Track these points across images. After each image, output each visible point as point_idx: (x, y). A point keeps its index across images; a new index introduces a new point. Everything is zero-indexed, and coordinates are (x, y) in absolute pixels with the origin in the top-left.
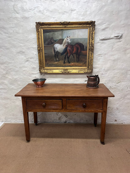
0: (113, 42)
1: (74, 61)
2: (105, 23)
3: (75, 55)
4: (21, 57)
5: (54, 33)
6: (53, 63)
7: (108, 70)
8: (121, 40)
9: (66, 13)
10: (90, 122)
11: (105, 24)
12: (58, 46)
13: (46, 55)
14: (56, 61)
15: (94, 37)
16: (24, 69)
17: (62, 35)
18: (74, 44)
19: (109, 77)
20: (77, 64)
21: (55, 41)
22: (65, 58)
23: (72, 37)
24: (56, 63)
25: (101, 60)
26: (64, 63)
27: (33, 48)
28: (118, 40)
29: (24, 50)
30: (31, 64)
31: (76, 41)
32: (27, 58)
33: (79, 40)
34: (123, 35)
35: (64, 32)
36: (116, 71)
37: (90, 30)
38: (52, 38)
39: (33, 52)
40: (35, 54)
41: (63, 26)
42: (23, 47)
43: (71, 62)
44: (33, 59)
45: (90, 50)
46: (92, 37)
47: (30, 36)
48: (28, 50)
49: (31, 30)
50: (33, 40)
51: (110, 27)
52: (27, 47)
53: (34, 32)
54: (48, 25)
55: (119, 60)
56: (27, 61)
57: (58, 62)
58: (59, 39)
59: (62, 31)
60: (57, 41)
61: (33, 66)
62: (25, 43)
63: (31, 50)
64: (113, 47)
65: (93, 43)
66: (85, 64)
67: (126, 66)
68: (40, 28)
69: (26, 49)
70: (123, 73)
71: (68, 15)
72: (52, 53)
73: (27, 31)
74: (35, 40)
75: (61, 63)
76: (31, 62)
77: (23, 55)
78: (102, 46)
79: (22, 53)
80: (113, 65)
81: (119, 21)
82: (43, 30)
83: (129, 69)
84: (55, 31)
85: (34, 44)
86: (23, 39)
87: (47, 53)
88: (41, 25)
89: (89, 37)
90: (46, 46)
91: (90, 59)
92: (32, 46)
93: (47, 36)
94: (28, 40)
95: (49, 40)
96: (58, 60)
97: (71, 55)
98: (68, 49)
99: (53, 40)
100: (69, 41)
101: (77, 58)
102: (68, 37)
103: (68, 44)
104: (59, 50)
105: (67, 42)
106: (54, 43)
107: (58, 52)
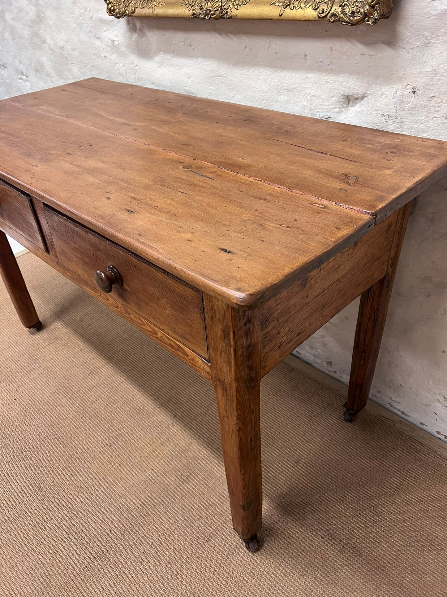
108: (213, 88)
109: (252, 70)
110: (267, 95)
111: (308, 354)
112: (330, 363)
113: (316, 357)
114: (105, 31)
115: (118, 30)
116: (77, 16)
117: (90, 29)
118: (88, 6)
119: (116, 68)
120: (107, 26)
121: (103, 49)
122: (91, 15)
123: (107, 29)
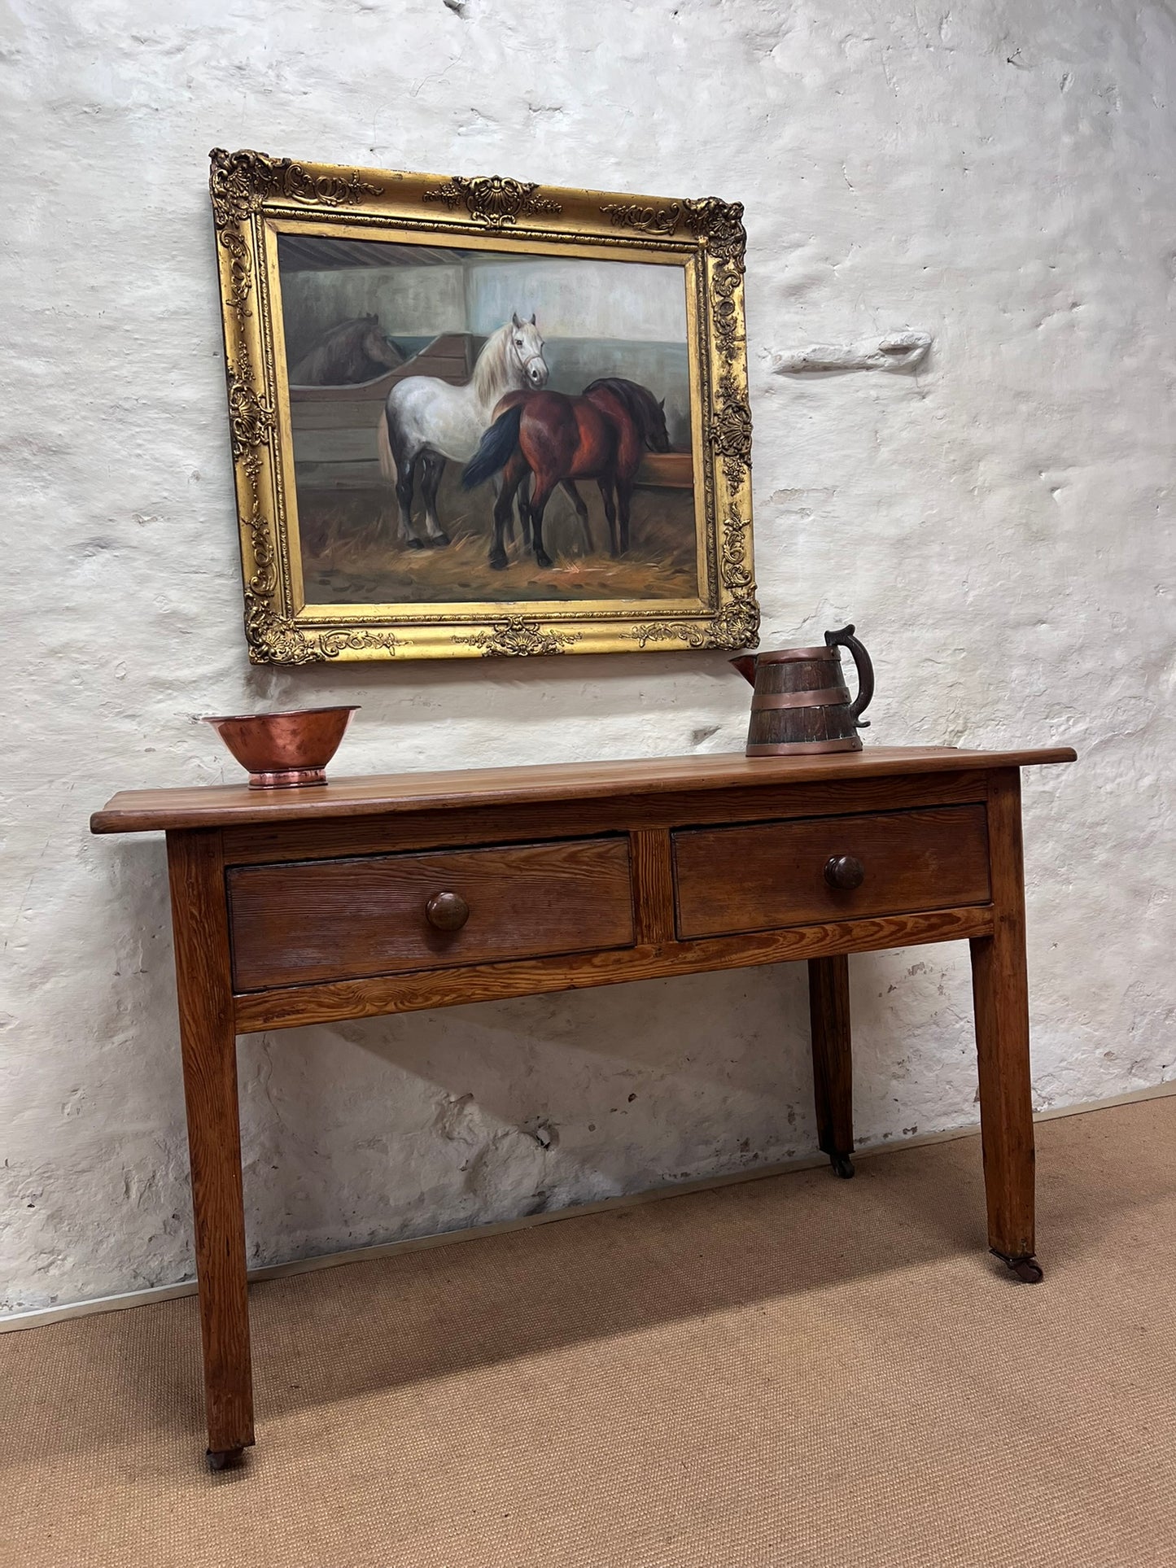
0: (873, 393)
1: (589, 549)
2: (798, 245)
3: (589, 489)
4: (22, 500)
5: (386, 279)
6: (390, 568)
8: (925, 380)
9: (481, 122)
10: (775, 1153)
11: (799, 252)
12: (431, 398)
13: (313, 480)
14: (420, 544)
15: (740, 332)
16: (61, 632)
17: (464, 297)
18: (574, 392)
20: (613, 571)
21: (403, 350)
22: (503, 514)
23: (554, 326)
24: (420, 558)
25: (801, 539)
26: (499, 560)
27: (164, 406)
28: (907, 381)
29: (59, 429)
30: (143, 580)
31: (591, 366)
32: (94, 518)
33: (618, 355)
34: (936, 346)
35: (480, 271)
36: (928, 635)
37: (702, 273)
38: (373, 320)
39: (170, 450)
40: (190, 473)
41: (473, 220)
42: (52, 390)
43: (562, 557)
44: (160, 524)
45: (720, 442)
46: (722, 337)
47: (130, 283)
48: (105, 427)
49: (145, 229)
50: (164, 325)
51: (836, 274)
52: (103, 401)
53: (174, 257)
54: (338, 199)
55: (933, 541)
56: (94, 551)
57: (434, 550)
58: (437, 333)
59: (461, 269)
60: (421, 353)
61: (166, 604)
62: (70, 350)
63: (147, 429)
64: (876, 432)
65: (735, 384)
66: (680, 578)
67: (990, 588)
68: (250, 217)
69: (84, 418)
70: (974, 646)
71: (501, 140)
72: (377, 460)
73: (104, 236)
74: (189, 330)
75: (465, 568)
76: (147, 559)
77: (42, 484)
78: (799, 426)
79: (35, 463)
80: (900, 586)
81: (893, 239)
82: (279, 234)
83: (1012, 612)
84: (393, 262)
85: (183, 369)
86: (48, 310)
87: (318, 459)
88: (268, 182)
89: (700, 334)
90: (312, 391)
91: (726, 524)
92: (159, 394)
93: (318, 299)
94: (106, 328)
95: (342, 339)
96: (436, 538)
97: (560, 486)
98: (529, 436)
99: (385, 339)
100: (534, 358)
101: (610, 514)
102: (517, 320)
103: (525, 385)
104: (439, 440)
105: (513, 366)
106: (394, 368)
107: (432, 457)
108: (475, 760)
109: (554, 723)
110: (585, 750)
111: (703, 1163)
112: (746, 1144)
113: (718, 1153)
114: (160, 701)
115: (212, 697)
116: (59, 678)
117: (107, 700)
118: (116, 658)
119: (185, 767)
120: (170, 691)
121: (145, 737)
122: (123, 674)
123: (170, 697)
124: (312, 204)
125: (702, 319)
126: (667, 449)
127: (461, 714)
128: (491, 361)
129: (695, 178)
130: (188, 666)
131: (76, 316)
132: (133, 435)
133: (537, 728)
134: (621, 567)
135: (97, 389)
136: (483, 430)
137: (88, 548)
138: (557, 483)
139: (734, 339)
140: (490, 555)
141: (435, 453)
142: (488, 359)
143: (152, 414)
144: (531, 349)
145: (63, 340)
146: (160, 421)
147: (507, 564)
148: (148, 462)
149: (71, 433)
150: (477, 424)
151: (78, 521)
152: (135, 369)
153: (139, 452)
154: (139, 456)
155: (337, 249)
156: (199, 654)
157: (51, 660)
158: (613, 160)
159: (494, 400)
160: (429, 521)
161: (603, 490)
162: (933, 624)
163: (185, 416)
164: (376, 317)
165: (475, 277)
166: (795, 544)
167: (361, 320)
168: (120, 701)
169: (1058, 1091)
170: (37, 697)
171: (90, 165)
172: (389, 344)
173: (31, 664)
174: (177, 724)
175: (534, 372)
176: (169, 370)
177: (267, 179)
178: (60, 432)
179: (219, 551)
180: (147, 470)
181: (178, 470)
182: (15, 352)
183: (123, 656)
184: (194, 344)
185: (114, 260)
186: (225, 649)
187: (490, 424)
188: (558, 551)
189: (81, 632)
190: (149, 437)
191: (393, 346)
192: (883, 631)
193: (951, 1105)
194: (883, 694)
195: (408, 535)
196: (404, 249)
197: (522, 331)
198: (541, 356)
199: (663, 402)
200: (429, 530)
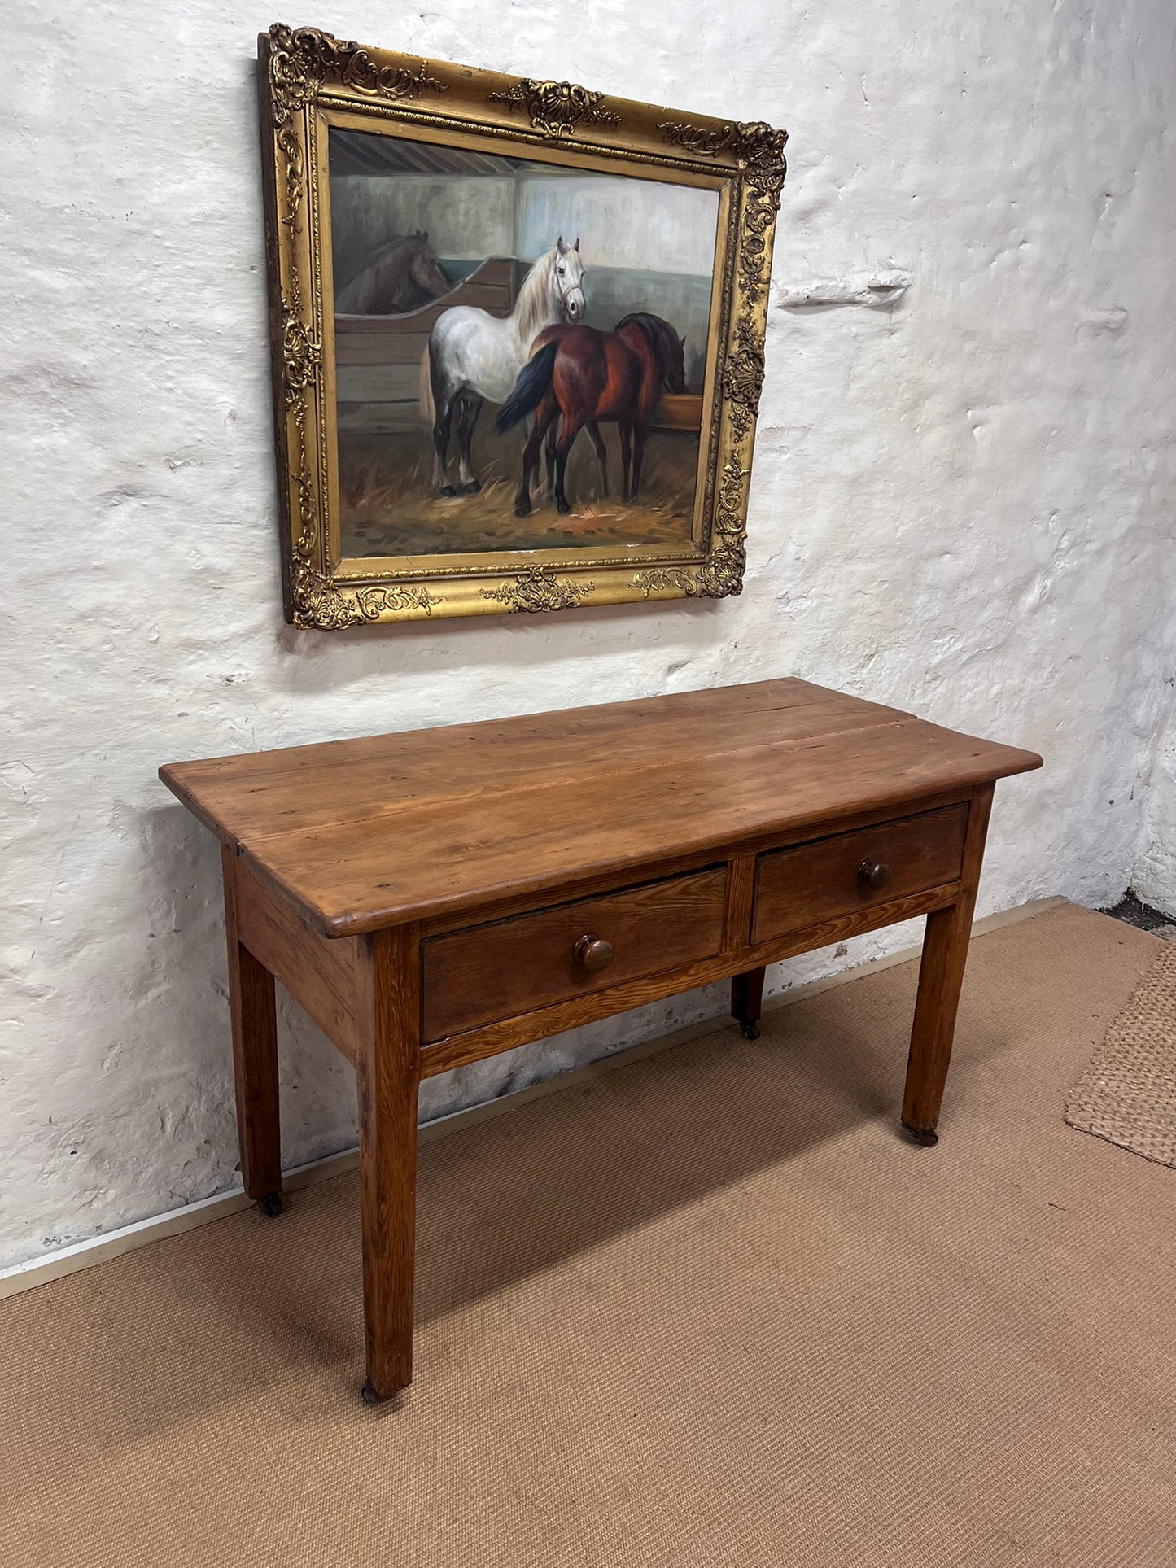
0: (854, 329)
1: (604, 495)
2: (816, 163)
3: (610, 430)
5: (438, 190)
6: (424, 517)
7: (819, 560)
8: (898, 316)
11: (812, 173)
12: (474, 331)
13: (354, 422)
14: (452, 492)
15: (765, 274)
16: (88, 594)
17: (513, 216)
18: (607, 327)
19: (822, 615)
20: (622, 515)
21: (449, 275)
22: (531, 459)
23: (596, 253)
24: (451, 506)
25: (777, 477)
26: (524, 507)
27: (196, 330)
28: (883, 317)
29: (83, 358)
30: (175, 533)
31: (626, 299)
32: (125, 464)
33: (650, 288)
34: (913, 287)
35: (531, 186)
36: (863, 568)
37: (736, 203)
38: (422, 239)
39: (204, 384)
40: (226, 412)
41: (532, 126)
42: (75, 309)
43: (580, 502)
44: (193, 470)
45: (731, 387)
46: (746, 275)
47: (160, 175)
48: (131, 355)
49: (177, 106)
50: (198, 232)
51: (840, 198)
52: (131, 324)
53: (208, 143)
54: (398, 91)
55: (879, 479)
56: (120, 499)
57: (465, 498)
58: (484, 257)
59: (513, 181)
60: (467, 280)
61: (199, 559)
62: (94, 260)
63: (180, 358)
64: (850, 369)
65: (754, 329)
66: (679, 521)
67: (916, 523)
68: (304, 108)
69: (111, 344)
70: (896, 577)
71: (555, 16)
72: (417, 400)
73: (130, 112)
74: (225, 239)
75: (492, 516)
76: (180, 509)
77: (62, 421)
78: (790, 362)
79: (53, 396)
80: (848, 522)
81: (893, 162)
82: (331, 127)
83: (928, 546)
84: (447, 170)
85: (216, 286)
86: (68, 207)
87: (359, 399)
88: (328, 67)
89: (726, 269)
90: (358, 321)
91: (725, 470)
92: (192, 316)
93: (367, 211)
94: (134, 233)
95: (389, 260)
96: (468, 485)
97: (585, 428)
98: (562, 375)
99: (433, 261)
100: (574, 288)
101: (626, 460)
102: (562, 245)
103: (563, 318)
104: (477, 378)
105: (554, 298)
106: (439, 296)
107: (470, 397)
109: (555, 665)
110: (579, 690)
111: (636, 1032)
112: (671, 1013)
113: (649, 1023)
114: (192, 662)
115: (243, 656)
116: (89, 645)
117: (139, 665)
118: (148, 620)
119: (217, 730)
120: (202, 652)
121: (177, 701)
122: (156, 637)
123: (201, 658)
124: (371, 95)
125: (730, 252)
126: (681, 389)
127: (475, 661)
128: (534, 293)
129: (734, 81)
130: (219, 624)
131: (100, 217)
132: (163, 364)
133: (539, 670)
134: (629, 512)
135: (124, 309)
136: (521, 367)
137: (115, 497)
138: (581, 427)
139: (759, 281)
140: (516, 502)
141: (472, 392)
142: (531, 289)
143: (184, 339)
144: (572, 278)
145: (85, 247)
146: (193, 348)
147: (530, 511)
148: (181, 399)
149: (96, 364)
150: (515, 361)
151: (105, 466)
152: (166, 285)
153: (169, 385)
154: (170, 390)
155: (389, 149)
156: (230, 610)
157: (81, 626)
158: (663, 52)
159: (533, 335)
160: (462, 467)
161: (623, 433)
162: (867, 558)
163: (219, 343)
164: (426, 235)
165: (525, 193)
166: (772, 482)
167: (410, 238)
168: (152, 666)
169: (892, 942)
170: (65, 666)
171: (111, 14)
172: (437, 268)
173: (59, 630)
174: (210, 686)
175: (573, 304)
176: (202, 286)
177: (328, 64)
178: (85, 362)
179: (254, 499)
180: (180, 407)
181: (215, 408)
182: (30, 259)
183: (155, 618)
184: (231, 256)
185: (141, 144)
186: (256, 605)
187: (527, 361)
188: (577, 497)
189: (110, 593)
190: (180, 367)
191: (441, 270)
192: (829, 566)
193: (819, 962)
194: (821, 625)
195: (442, 482)
196: (457, 154)
197: (565, 259)
198: (580, 286)
199: (684, 339)
200: (462, 477)
